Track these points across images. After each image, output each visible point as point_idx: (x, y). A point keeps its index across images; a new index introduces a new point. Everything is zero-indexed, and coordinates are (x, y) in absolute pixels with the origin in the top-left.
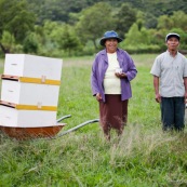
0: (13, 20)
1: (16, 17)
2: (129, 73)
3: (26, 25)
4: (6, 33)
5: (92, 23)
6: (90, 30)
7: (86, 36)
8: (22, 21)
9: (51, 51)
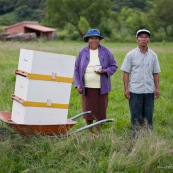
0: (91, 7)
1: (94, 4)
2: (109, 69)
3: (102, 12)
4: (82, 19)
5: (164, 11)
6: (162, 18)
7: (157, 23)
8: (98, 8)
9: (124, 37)
